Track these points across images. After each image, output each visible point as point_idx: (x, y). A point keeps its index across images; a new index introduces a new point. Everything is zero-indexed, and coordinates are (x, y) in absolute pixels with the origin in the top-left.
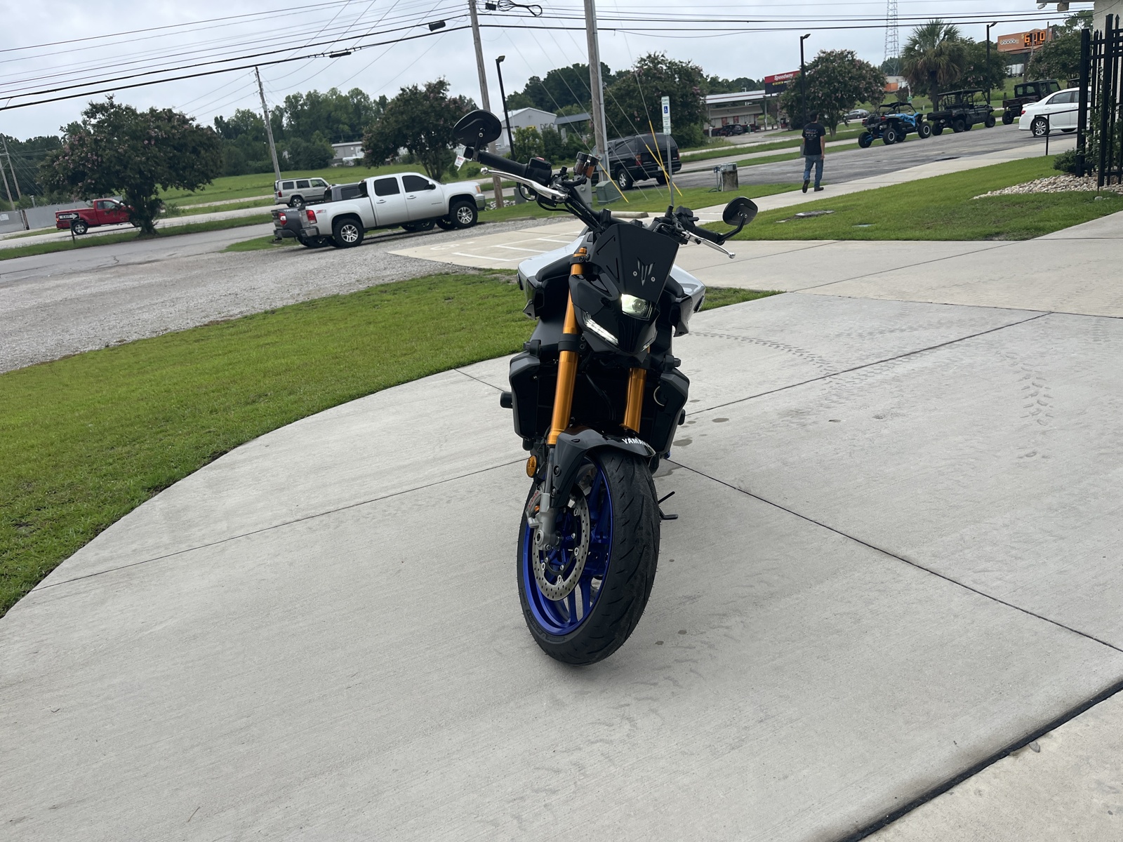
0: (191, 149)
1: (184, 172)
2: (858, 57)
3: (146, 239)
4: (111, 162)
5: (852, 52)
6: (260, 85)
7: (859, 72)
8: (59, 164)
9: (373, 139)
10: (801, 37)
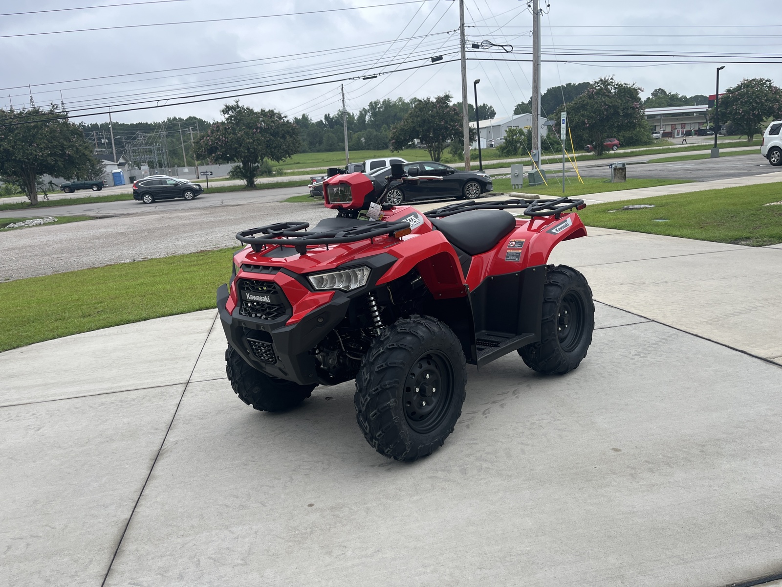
0: (281, 135)
1: (275, 150)
2: (774, 84)
3: (248, 190)
4: (233, 142)
5: (770, 81)
6: (343, 95)
7: (774, 96)
8: (204, 142)
9: (397, 133)
10: (717, 68)
